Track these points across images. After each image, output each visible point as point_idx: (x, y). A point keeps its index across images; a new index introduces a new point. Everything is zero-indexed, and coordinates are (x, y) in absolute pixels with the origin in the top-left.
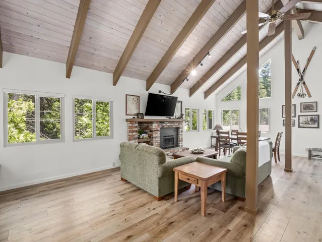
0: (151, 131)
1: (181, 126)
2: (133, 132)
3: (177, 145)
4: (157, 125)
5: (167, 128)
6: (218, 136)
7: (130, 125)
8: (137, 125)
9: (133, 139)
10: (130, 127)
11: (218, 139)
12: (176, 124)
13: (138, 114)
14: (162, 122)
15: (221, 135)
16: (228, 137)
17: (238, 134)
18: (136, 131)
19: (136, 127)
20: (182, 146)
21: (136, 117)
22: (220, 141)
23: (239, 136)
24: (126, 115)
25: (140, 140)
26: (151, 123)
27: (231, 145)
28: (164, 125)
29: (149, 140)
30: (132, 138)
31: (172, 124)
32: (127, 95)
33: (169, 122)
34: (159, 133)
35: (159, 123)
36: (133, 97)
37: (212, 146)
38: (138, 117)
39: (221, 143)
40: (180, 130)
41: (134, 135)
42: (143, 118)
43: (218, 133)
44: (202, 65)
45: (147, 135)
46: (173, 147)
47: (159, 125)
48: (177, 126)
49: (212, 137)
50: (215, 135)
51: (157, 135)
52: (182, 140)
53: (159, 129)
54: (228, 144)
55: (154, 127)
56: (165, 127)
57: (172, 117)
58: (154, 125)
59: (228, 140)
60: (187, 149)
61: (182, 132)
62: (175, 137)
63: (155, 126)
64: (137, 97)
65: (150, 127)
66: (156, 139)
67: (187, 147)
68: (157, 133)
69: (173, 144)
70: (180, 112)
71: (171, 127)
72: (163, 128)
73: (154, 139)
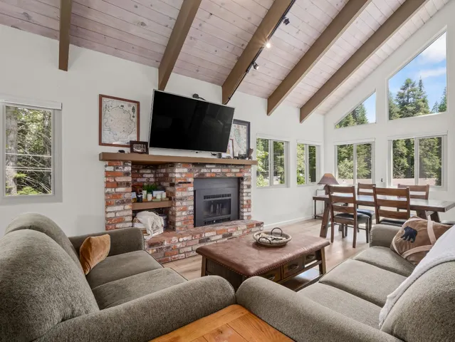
0: (172, 185)
1: (246, 175)
2: (119, 185)
3: (239, 217)
4: (185, 170)
5: (211, 178)
6: (328, 196)
7: (111, 169)
8: (128, 169)
9: (118, 204)
10: (107, 174)
11: (329, 203)
12: (234, 170)
13: (132, 144)
14: (199, 164)
15: (335, 194)
16: (353, 200)
17: (377, 191)
18: (127, 184)
19: (127, 174)
20: (249, 217)
21: (127, 150)
22: (333, 209)
23: (379, 197)
24: (101, 144)
25: (139, 206)
26: (171, 164)
27: (359, 217)
28: (203, 170)
29: (166, 205)
30: (114, 201)
31: (225, 170)
32: (101, 97)
33: (218, 165)
34: (191, 189)
35: (191, 166)
36: (122, 103)
37: (316, 217)
38: (132, 151)
39: (336, 213)
40: (245, 183)
41: (120, 194)
42: (147, 153)
43: (329, 189)
44: (287, 22)
45: (164, 195)
46: (229, 220)
47: (190, 171)
48: (239, 175)
49: (315, 199)
50: (322, 194)
51: (185, 194)
52: (249, 206)
53: (191, 180)
54: (352, 216)
55: (177, 176)
56: (208, 175)
57: (224, 155)
58: (177, 170)
59: (351, 205)
60: (259, 225)
61: (249, 187)
62: (233, 198)
63: (179, 173)
64: (133, 105)
65: (170, 175)
66: (184, 204)
67: (259, 220)
68: (184, 190)
69: (230, 213)
70: (246, 145)
71: (221, 175)
72: (201, 178)
73: (178, 203)
